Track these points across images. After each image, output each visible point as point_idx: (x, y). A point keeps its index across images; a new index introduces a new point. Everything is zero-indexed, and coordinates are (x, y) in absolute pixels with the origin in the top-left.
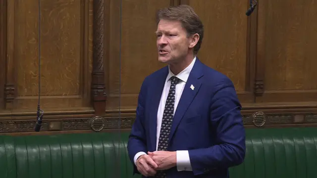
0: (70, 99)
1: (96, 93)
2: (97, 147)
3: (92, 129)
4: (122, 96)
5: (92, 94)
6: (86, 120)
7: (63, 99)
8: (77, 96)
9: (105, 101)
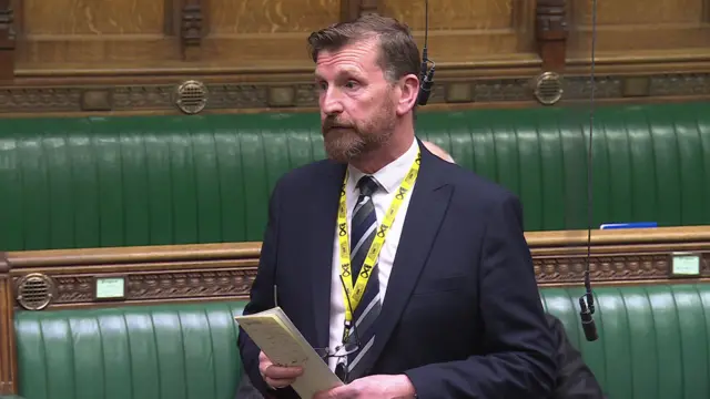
0: (492, 37)
1: (546, 23)
2: (547, 136)
3: (535, 98)
4: (598, 28)
5: (538, 25)
6: (524, 81)
7: (476, 36)
8: (506, 31)
9: (564, 40)
